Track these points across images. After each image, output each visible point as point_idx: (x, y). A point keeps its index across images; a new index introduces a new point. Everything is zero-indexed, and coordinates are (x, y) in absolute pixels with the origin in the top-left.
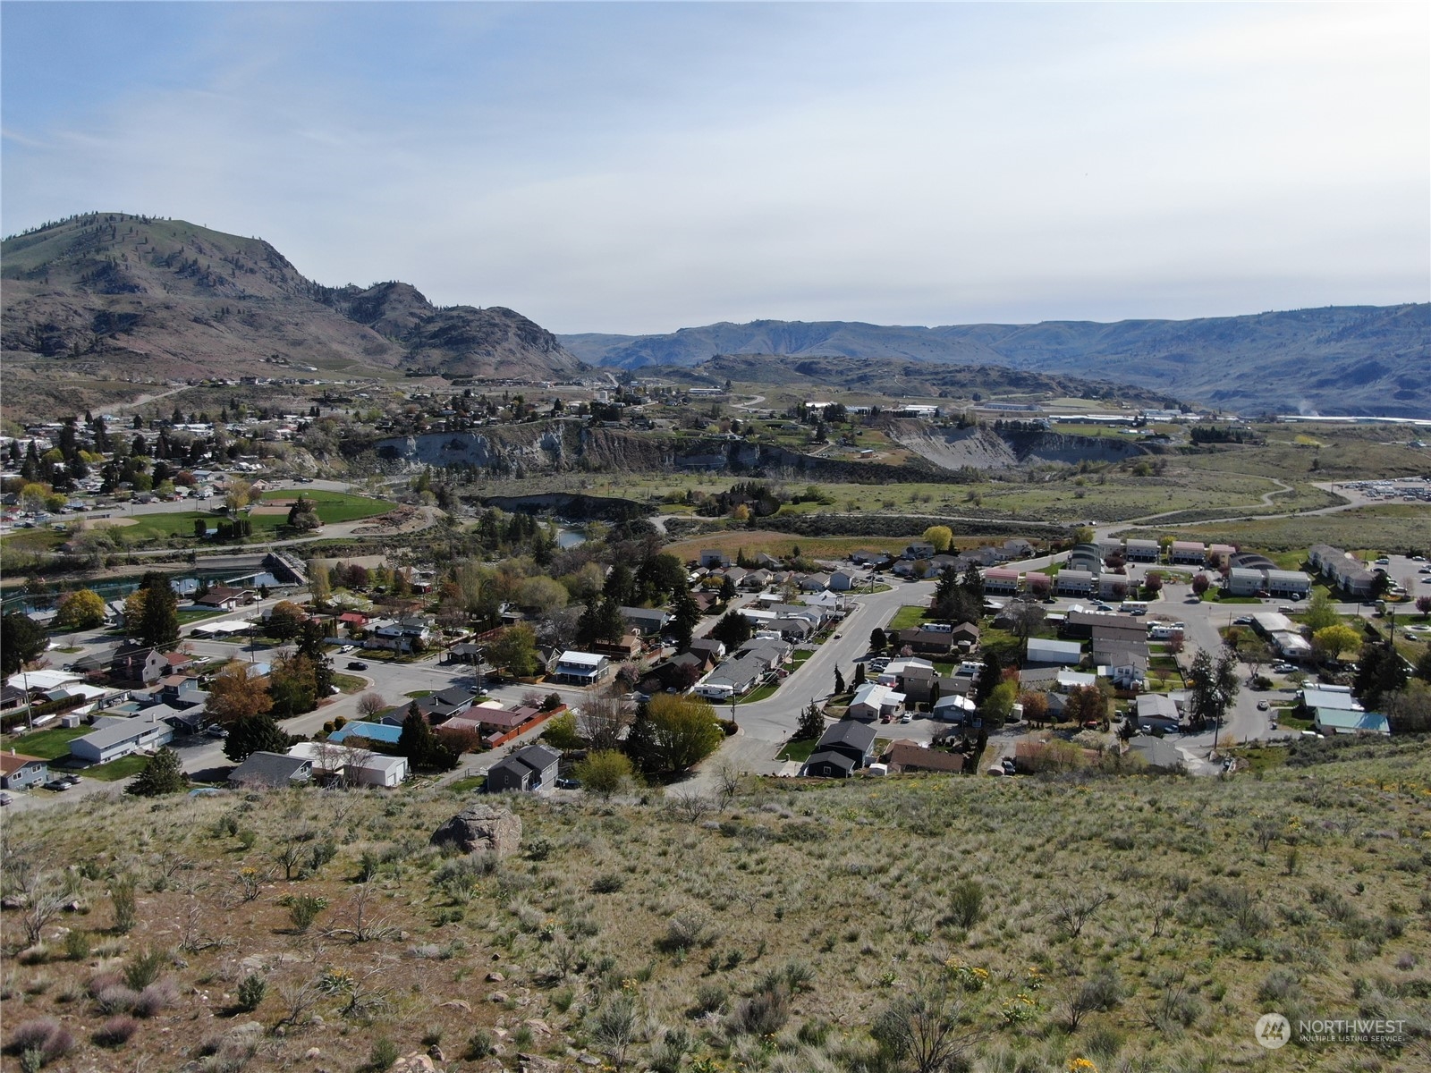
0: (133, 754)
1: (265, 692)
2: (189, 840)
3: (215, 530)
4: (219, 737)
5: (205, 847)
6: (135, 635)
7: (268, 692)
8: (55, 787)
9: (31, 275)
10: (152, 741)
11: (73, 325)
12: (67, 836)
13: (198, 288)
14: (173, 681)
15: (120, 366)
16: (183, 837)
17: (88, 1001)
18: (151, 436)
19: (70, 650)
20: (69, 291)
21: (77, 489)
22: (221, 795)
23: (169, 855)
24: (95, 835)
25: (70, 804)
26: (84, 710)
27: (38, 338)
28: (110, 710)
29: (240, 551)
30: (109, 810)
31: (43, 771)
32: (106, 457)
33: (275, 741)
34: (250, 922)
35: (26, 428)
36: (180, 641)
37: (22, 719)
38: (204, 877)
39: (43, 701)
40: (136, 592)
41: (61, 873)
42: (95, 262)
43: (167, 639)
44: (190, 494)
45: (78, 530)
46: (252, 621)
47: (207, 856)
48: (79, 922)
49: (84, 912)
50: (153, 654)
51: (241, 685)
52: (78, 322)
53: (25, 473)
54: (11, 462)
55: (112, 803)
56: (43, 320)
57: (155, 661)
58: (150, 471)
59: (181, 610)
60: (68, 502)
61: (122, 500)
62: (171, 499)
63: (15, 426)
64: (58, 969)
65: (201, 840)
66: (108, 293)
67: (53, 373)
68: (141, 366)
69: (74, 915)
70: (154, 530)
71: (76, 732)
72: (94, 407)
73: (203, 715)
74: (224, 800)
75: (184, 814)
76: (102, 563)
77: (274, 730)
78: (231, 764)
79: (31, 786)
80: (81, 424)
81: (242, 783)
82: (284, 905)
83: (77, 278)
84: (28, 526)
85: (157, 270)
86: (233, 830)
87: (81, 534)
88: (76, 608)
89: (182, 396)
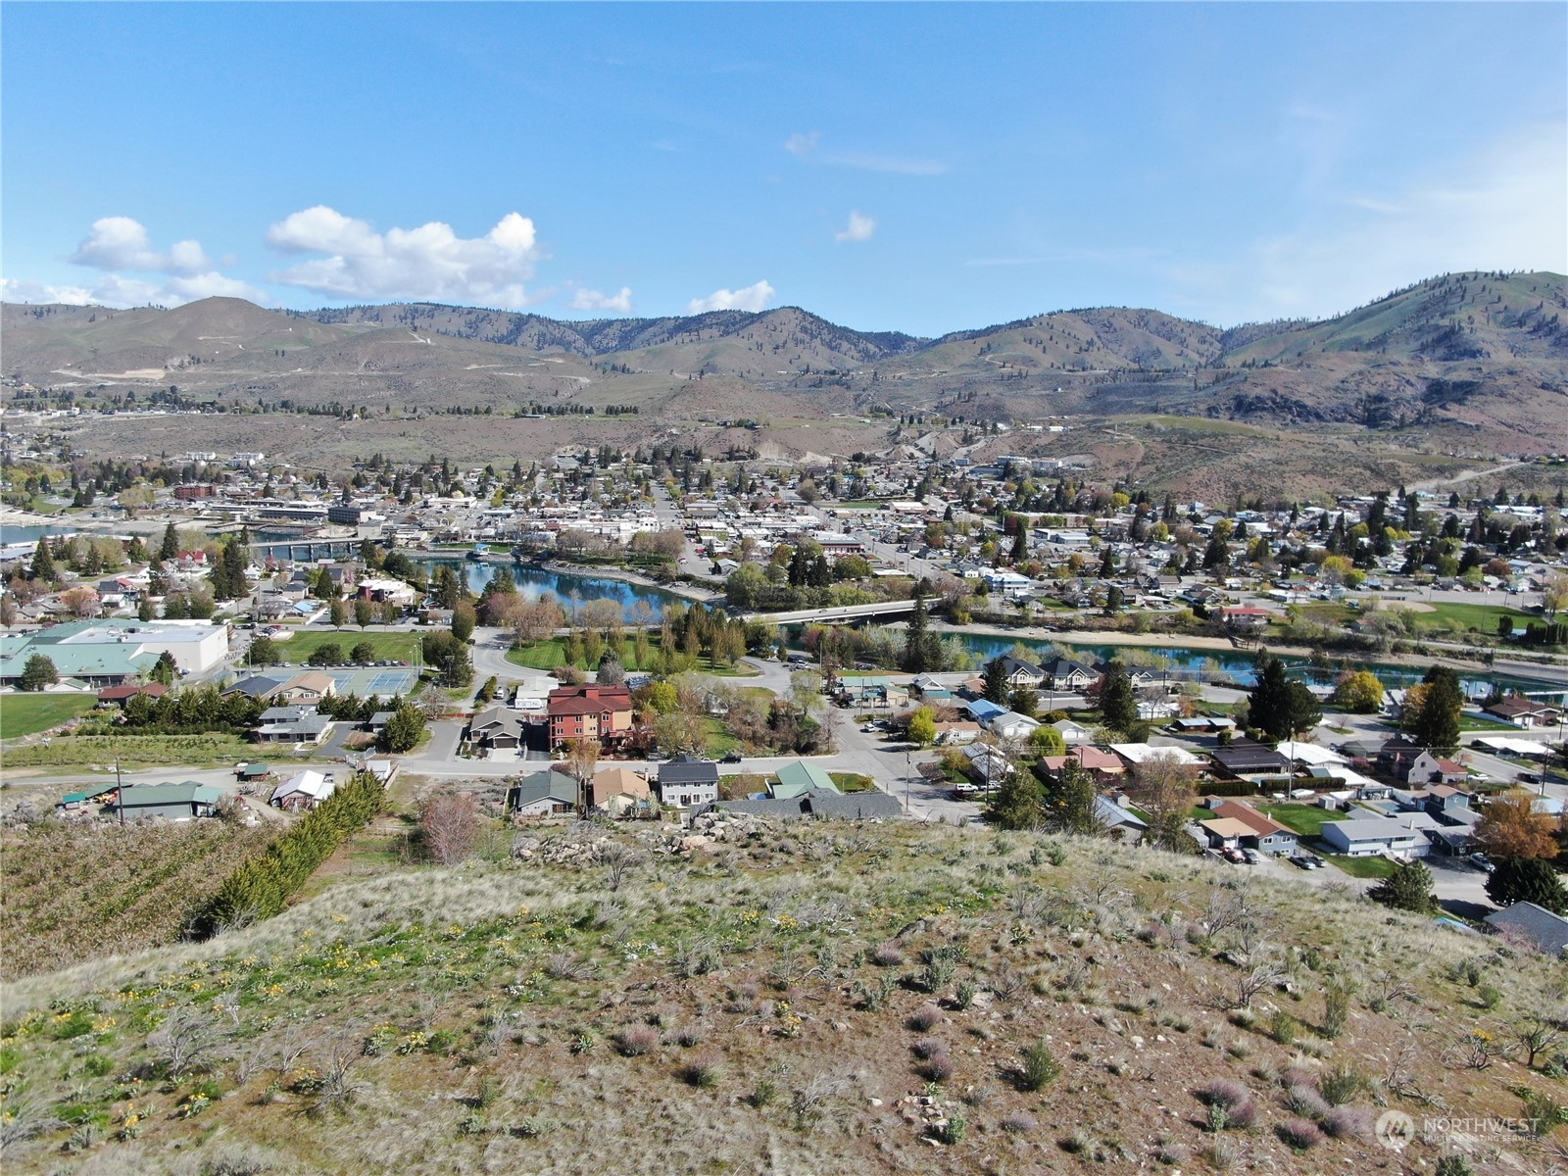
0: (1382, 856)
1: (1551, 835)
2: (1420, 969)
3: (1524, 632)
4: (1483, 870)
5: (1437, 986)
6: (1409, 730)
7: (1554, 835)
8: (1300, 863)
9: (1369, 346)
10: (1406, 849)
11: (1402, 395)
12: (1298, 916)
13: (1553, 349)
14: (1440, 791)
15: (1446, 438)
16: (1414, 965)
17: (1279, 1089)
18: (1466, 517)
19: (1339, 730)
20: (1405, 360)
21: (1377, 566)
22: (1468, 935)
23: (1394, 977)
24: (1324, 925)
25: (1306, 885)
26: (1343, 795)
27: (1366, 409)
28: (1368, 803)
29: (1551, 661)
30: (1343, 905)
31: (1292, 842)
32: (1413, 536)
33: (1552, 896)
34: (1470, 1094)
35: (1339, 500)
36: (1457, 749)
37: (1282, 786)
38: (1429, 1018)
39: (1306, 776)
40: (1418, 684)
41: (1283, 949)
42: (1437, 327)
43: (1442, 743)
44: (1501, 587)
45: (1370, 609)
46: (1551, 747)
47: (1437, 996)
48: (1289, 1006)
49: (1296, 998)
50: (1425, 756)
51: (1522, 818)
52: (1409, 391)
53: (1330, 545)
54: (1318, 534)
55: (1348, 900)
56: (1373, 391)
57: (1425, 763)
58: (1458, 556)
59: (1465, 715)
60: (1366, 579)
61: (1421, 584)
62: (1477, 589)
63: (1328, 497)
64: (1259, 1042)
65: (1433, 976)
66: (1445, 360)
67: (1375, 445)
68: (1468, 439)
69: (1285, 996)
70: (1451, 621)
71: (1330, 815)
72: (1410, 482)
73: (1469, 838)
74: (1471, 942)
75: (1423, 940)
76: (1389, 647)
77: (1553, 883)
78: (1490, 904)
79: (1279, 855)
80: (1393, 500)
81: (1499, 931)
82: (1517, 1094)
83: (1415, 345)
84: (1323, 598)
85: (1508, 331)
86: (1473, 980)
87: (1373, 614)
88: (1354, 689)
89: (1512, 474)
